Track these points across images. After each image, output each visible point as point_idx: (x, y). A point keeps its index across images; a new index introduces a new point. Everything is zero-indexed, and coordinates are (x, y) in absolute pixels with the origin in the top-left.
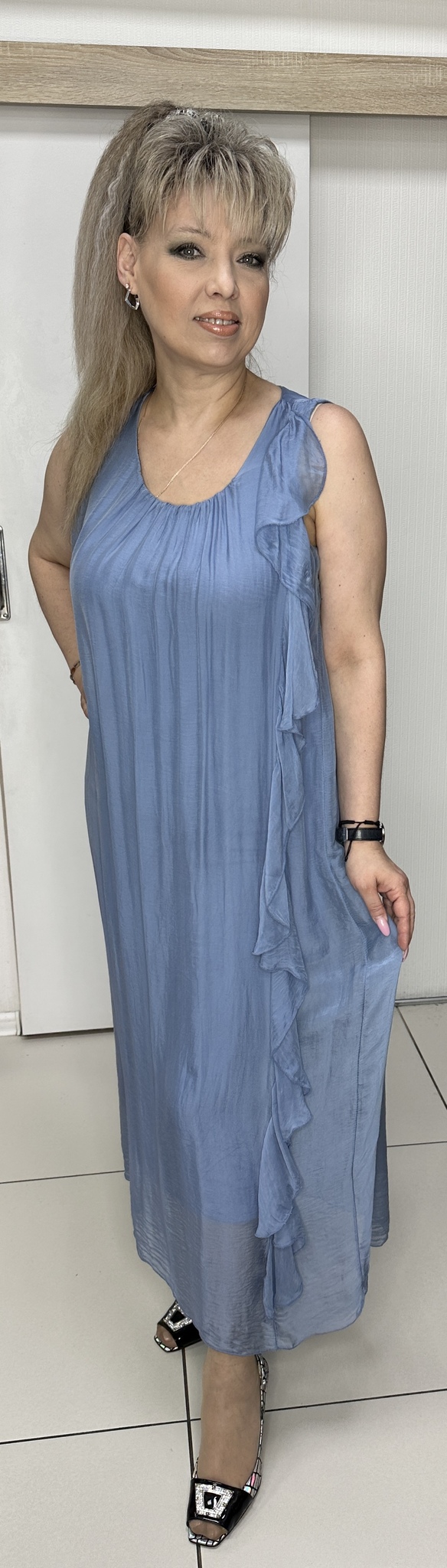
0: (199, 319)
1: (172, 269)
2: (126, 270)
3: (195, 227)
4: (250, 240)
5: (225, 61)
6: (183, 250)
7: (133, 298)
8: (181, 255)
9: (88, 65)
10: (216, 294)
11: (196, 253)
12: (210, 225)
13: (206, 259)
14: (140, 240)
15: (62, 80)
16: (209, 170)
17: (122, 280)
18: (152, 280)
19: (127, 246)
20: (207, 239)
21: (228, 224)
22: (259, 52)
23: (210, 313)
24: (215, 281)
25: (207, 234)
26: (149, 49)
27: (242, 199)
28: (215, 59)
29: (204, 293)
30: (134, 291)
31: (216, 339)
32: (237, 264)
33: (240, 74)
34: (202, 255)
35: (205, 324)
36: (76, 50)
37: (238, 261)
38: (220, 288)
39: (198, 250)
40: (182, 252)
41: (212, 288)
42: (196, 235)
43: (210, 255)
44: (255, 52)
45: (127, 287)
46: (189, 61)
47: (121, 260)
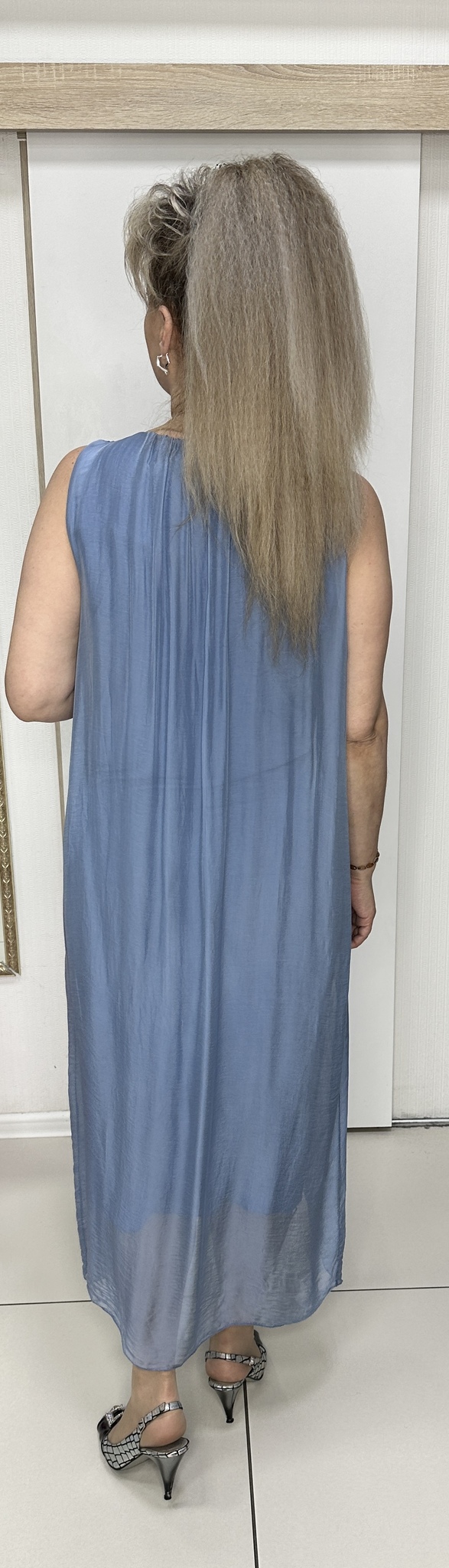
5: (329, 77)
9: (180, 86)
15: (152, 103)
22: (367, 66)
28: (318, 75)
33: (345, 91)
36: (167, 71)
44: (362, 66)
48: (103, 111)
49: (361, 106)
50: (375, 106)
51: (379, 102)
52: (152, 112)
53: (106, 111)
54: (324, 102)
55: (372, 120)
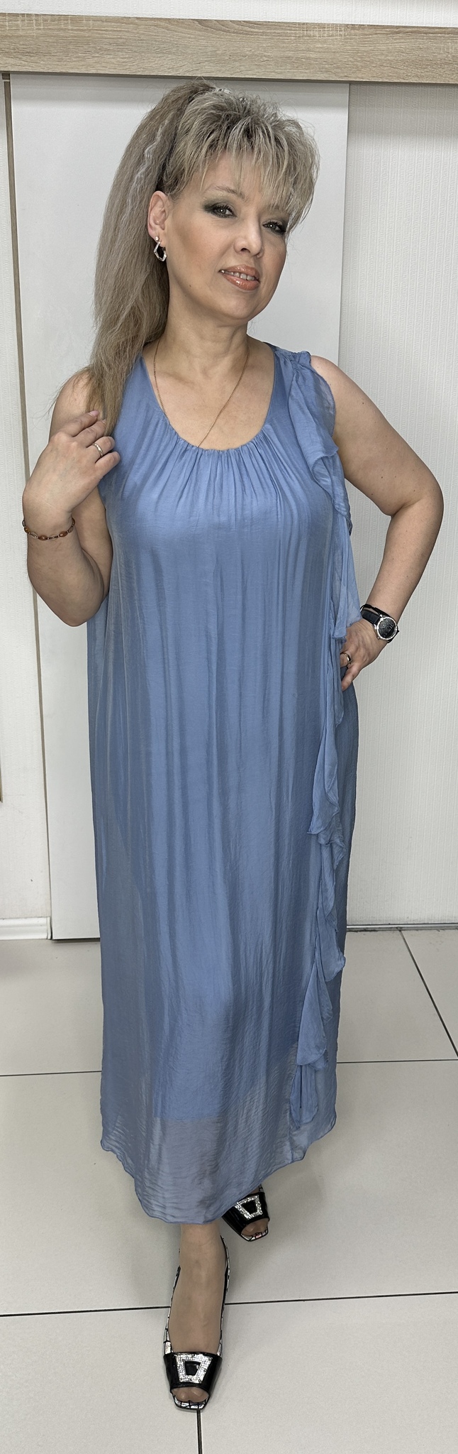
0: (224, 272)
1: (206, 223)
2: (156, 224)
3: (232, 188)
5: (270, 33)
6: (215, 209)
8: (214, 212)
9: (142, 37)
10: (244, 250)
11: (228, 213)
12: (246, 188)
13: (237, 218)
14: (174, 196)
15: (118, 51)
16: (250, 138)
17: (152, 233)
18: (184, 233)
19: (159, 204)
20: (240, 200)
21: (261, 189)
22: (304, 24)
23: (235, 267)
24: (245, 238)
25: (241, 195)
28: (261, 31)
29: (232, 248)
30: (163, 244)
31: (238, 291)
32: (262, 227)
33: (285, 45)
34: (233, 215)
35: (229, 276)
37: (264, 225)
38: (249, 244)
39: (229, 210)
41: (241, 244)
42: (231, 195)
43: (241, 215)
44: (299, 24)
45: (157, 240)
47: (152, 215)
48: (76, 57)
49: (297, 59)
50: (309, 58)
51: (313, 55)
52: (118, 59)
53: (79, 57)
54: (266, 54)
55: (307, 71)
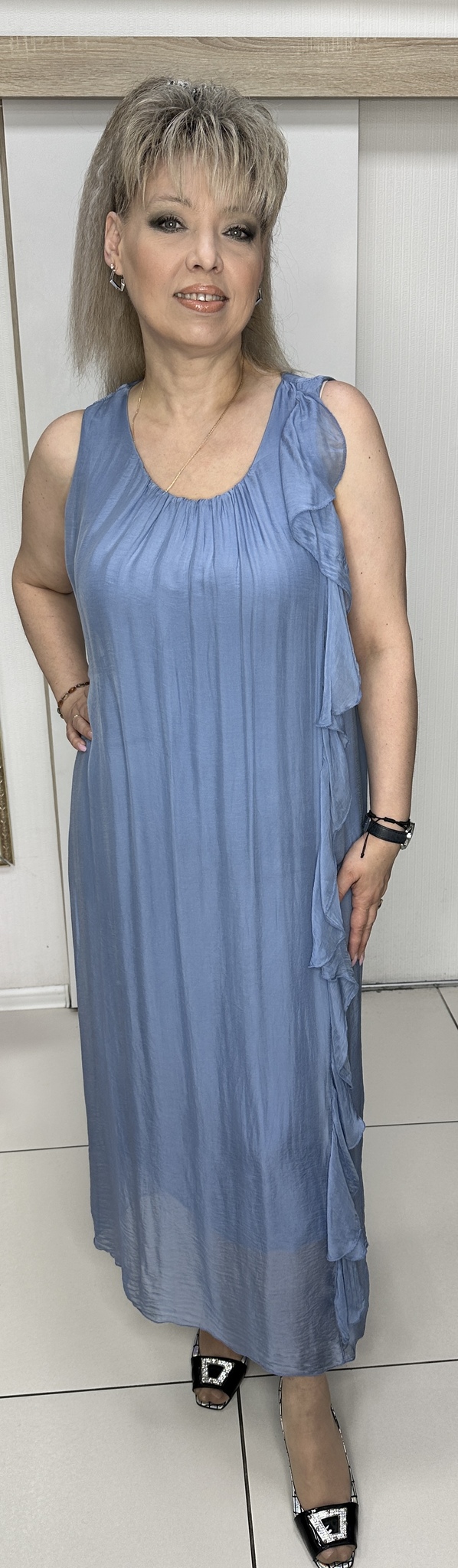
0: (180, 296)
1: (153, 243)
2: (112, 250)
3: (176, 196)
4: (235, 209)
5: (275, 49)
6: (163, 223)
7: (118, 279)
8: (162, 228)
9: (141, 57)
10: (197, 266)
11: (178, 226)
12: (189, 192)
13: (187, 231)
14: (124, 215)
15: (116, 73)
16: (189, 134)
17: (107, 260)
18: (133, 256)
19: (113, 227)
20: (188, 208)
21: (210, 193)
22: (309, 38)
23: (190, 287)
24: (196, 252)
25: (187, 203)
26: (200, 39)
27: (226, 163)
28: (265, 47)
29: (184, 266)
30: (119, 272)
31: (197, 316)
32: (222, 236)
33: (290, 61)
34: (184, 228)
35: (184, 301)
36: (129, 43)
37: (225, 234)
38: (200, 260)
39: (179, 223)
40: (164, 225)
41: (193, 261)
42: (176, 204)
43: (191, 226)
44: (305, 38)
45: (112, 268)
46: (239, 50)
47: (108, 242)
48: (72, 80)
49: (304, 75)
51: (320, 71)
52: (116, 81)
54: (271, 71)
